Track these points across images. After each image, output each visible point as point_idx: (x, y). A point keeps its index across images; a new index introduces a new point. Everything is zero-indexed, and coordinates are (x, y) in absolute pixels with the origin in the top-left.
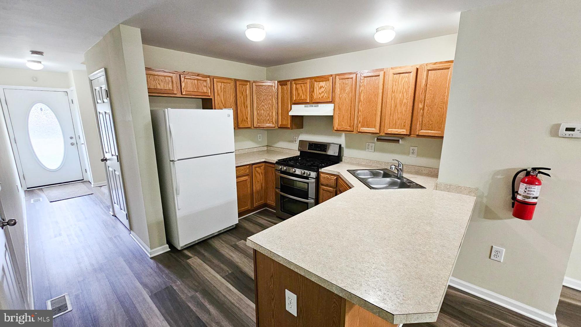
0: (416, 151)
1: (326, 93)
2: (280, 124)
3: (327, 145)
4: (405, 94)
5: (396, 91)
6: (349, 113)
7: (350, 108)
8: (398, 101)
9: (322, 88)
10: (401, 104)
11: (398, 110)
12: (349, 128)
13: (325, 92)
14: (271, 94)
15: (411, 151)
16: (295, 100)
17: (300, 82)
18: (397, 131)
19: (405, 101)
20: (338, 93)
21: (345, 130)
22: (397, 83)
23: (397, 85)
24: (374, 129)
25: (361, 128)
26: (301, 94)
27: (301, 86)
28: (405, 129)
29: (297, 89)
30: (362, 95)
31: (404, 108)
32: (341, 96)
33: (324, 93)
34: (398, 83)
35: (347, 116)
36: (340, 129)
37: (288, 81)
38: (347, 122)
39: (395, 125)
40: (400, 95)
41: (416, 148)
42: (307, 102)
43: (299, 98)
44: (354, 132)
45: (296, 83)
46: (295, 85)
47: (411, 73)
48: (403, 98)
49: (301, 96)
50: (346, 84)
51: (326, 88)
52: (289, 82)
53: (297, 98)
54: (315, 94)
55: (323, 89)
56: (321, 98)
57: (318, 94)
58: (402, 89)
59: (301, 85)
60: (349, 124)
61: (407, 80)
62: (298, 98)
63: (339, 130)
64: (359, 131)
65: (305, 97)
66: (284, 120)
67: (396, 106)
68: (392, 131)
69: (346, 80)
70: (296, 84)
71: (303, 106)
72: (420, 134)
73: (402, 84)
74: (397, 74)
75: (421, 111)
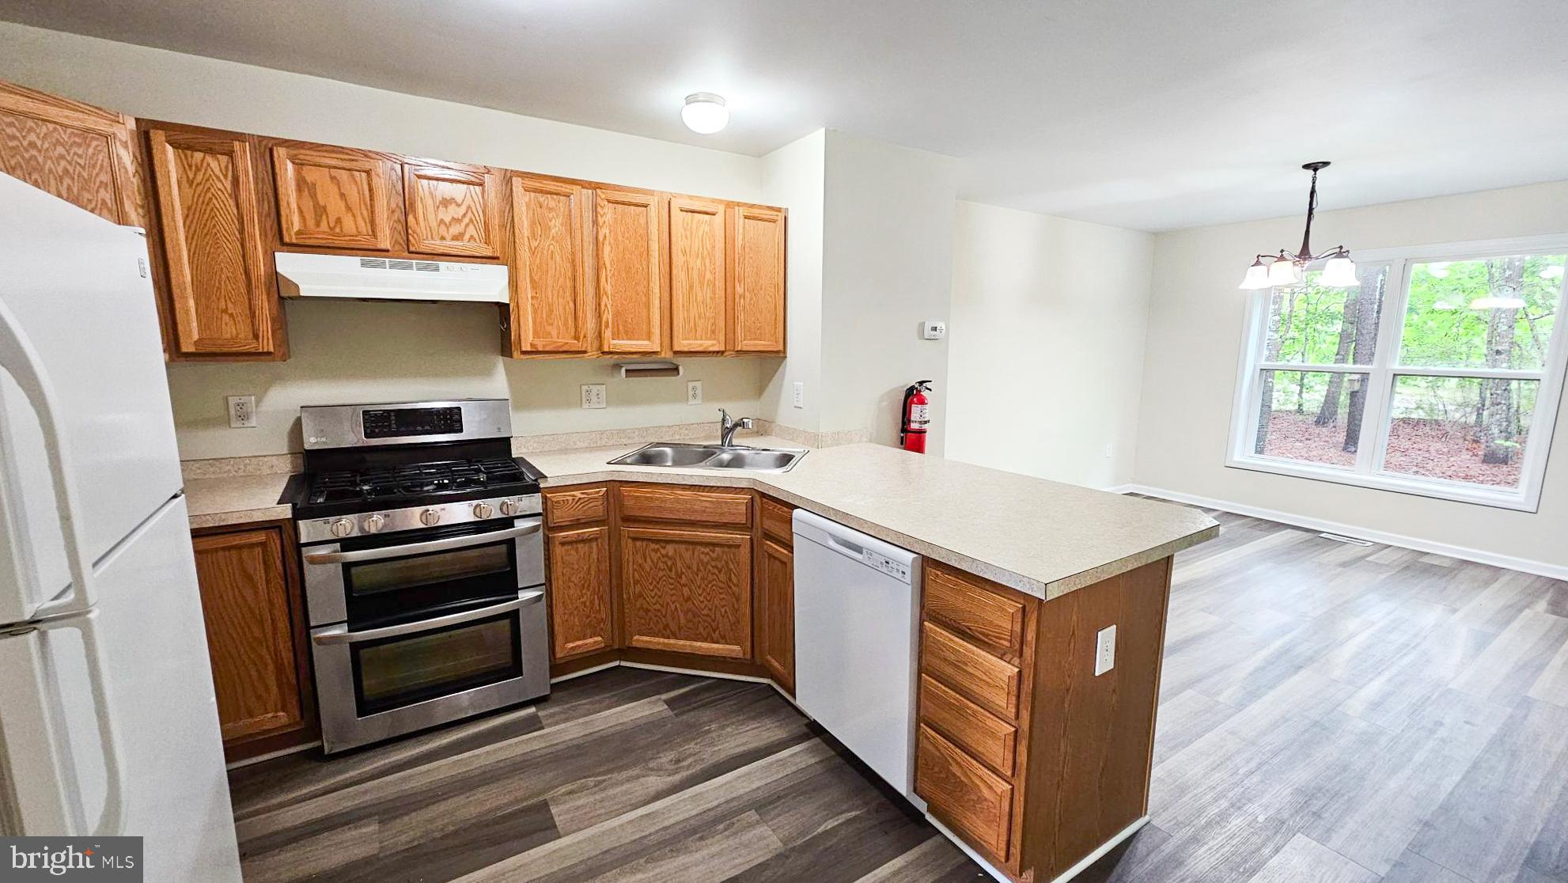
0: (699, 392)
1: (471, 226)
2: (196, 337)
3: (459, 409)
4: (707, 261)
5: (688, 251)
6: (569, 299)
7: (569, 284)
8: (696, 276)
9: (453, 205)
10: (702, 284)
11: (696, 296)
12: (576, 342)
13: (466, 220)
14: (105, 177)
15: (691, 393)
16: (299, 233)
17: (334, 162)
18: (701, 345)
19: (708, 276)
20: (526, 235)
21: (561, 350)
22: (688, 233)
23: (689, 238)
24: (646, 342)
25: (615, 342)
26: (335, 207)
27: (333, 178)
28: (715, 339)
29: (301, 184)
30: (607, 249)
31: (708, 291)
32: (534, 244)
33: (463, 225)
34: (692, 233)
35: (561, 308)
36: (544, 346)
37: (240, 137)
38: (565, 324)
39: (693, 331)
40: (699, 261)
41: (698, 384)
42: (382, 246)
43: (324, 226)
44: (589, 354)
45: (301, 157)
46: (290, 166)
47: (714, 215)
48: (704, 268)
49: (339, 220)
50: (550, 209)
51: (469, 207)
52: (247, 144)
53: (311, 223)
54: (422, 223)
55: (453, 212)
56: (449, 237)
57: (434, 224)
58: (701, 249)
59: (334, 172)
60: (573, 330)
61: (707, 229)
62: (318, 224)
63: (540, 349)
64: (606, 349)
65: (361, 223)
66: (226, 318)
67: (691, 287)
68: (690, 344)
69: (549, 196)
70: (299, 164)
71: (356, 260)
72: (744, 350)
73: (700, 238)
74: (687, 211)
75: (742, 300)
